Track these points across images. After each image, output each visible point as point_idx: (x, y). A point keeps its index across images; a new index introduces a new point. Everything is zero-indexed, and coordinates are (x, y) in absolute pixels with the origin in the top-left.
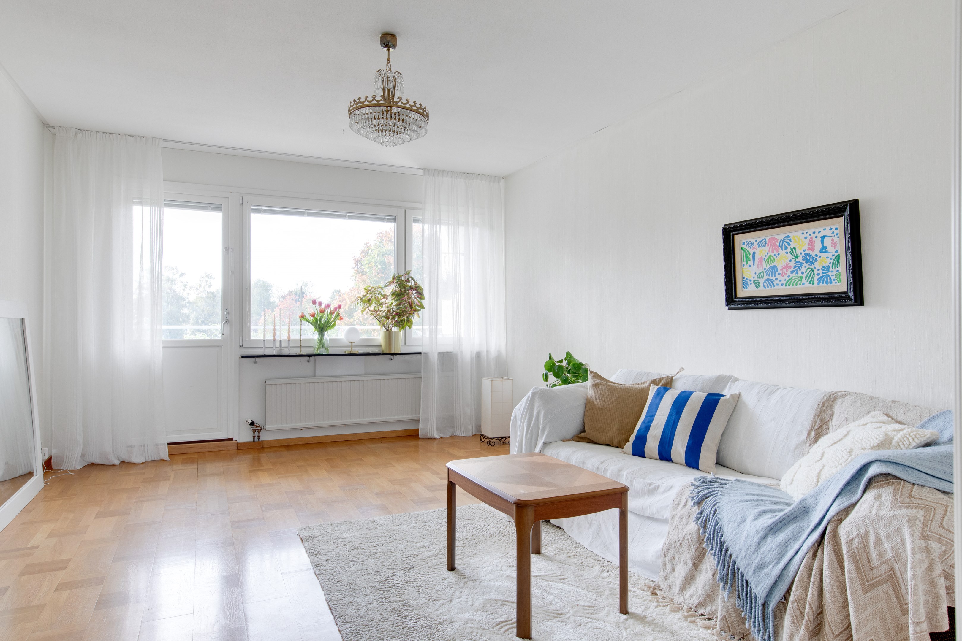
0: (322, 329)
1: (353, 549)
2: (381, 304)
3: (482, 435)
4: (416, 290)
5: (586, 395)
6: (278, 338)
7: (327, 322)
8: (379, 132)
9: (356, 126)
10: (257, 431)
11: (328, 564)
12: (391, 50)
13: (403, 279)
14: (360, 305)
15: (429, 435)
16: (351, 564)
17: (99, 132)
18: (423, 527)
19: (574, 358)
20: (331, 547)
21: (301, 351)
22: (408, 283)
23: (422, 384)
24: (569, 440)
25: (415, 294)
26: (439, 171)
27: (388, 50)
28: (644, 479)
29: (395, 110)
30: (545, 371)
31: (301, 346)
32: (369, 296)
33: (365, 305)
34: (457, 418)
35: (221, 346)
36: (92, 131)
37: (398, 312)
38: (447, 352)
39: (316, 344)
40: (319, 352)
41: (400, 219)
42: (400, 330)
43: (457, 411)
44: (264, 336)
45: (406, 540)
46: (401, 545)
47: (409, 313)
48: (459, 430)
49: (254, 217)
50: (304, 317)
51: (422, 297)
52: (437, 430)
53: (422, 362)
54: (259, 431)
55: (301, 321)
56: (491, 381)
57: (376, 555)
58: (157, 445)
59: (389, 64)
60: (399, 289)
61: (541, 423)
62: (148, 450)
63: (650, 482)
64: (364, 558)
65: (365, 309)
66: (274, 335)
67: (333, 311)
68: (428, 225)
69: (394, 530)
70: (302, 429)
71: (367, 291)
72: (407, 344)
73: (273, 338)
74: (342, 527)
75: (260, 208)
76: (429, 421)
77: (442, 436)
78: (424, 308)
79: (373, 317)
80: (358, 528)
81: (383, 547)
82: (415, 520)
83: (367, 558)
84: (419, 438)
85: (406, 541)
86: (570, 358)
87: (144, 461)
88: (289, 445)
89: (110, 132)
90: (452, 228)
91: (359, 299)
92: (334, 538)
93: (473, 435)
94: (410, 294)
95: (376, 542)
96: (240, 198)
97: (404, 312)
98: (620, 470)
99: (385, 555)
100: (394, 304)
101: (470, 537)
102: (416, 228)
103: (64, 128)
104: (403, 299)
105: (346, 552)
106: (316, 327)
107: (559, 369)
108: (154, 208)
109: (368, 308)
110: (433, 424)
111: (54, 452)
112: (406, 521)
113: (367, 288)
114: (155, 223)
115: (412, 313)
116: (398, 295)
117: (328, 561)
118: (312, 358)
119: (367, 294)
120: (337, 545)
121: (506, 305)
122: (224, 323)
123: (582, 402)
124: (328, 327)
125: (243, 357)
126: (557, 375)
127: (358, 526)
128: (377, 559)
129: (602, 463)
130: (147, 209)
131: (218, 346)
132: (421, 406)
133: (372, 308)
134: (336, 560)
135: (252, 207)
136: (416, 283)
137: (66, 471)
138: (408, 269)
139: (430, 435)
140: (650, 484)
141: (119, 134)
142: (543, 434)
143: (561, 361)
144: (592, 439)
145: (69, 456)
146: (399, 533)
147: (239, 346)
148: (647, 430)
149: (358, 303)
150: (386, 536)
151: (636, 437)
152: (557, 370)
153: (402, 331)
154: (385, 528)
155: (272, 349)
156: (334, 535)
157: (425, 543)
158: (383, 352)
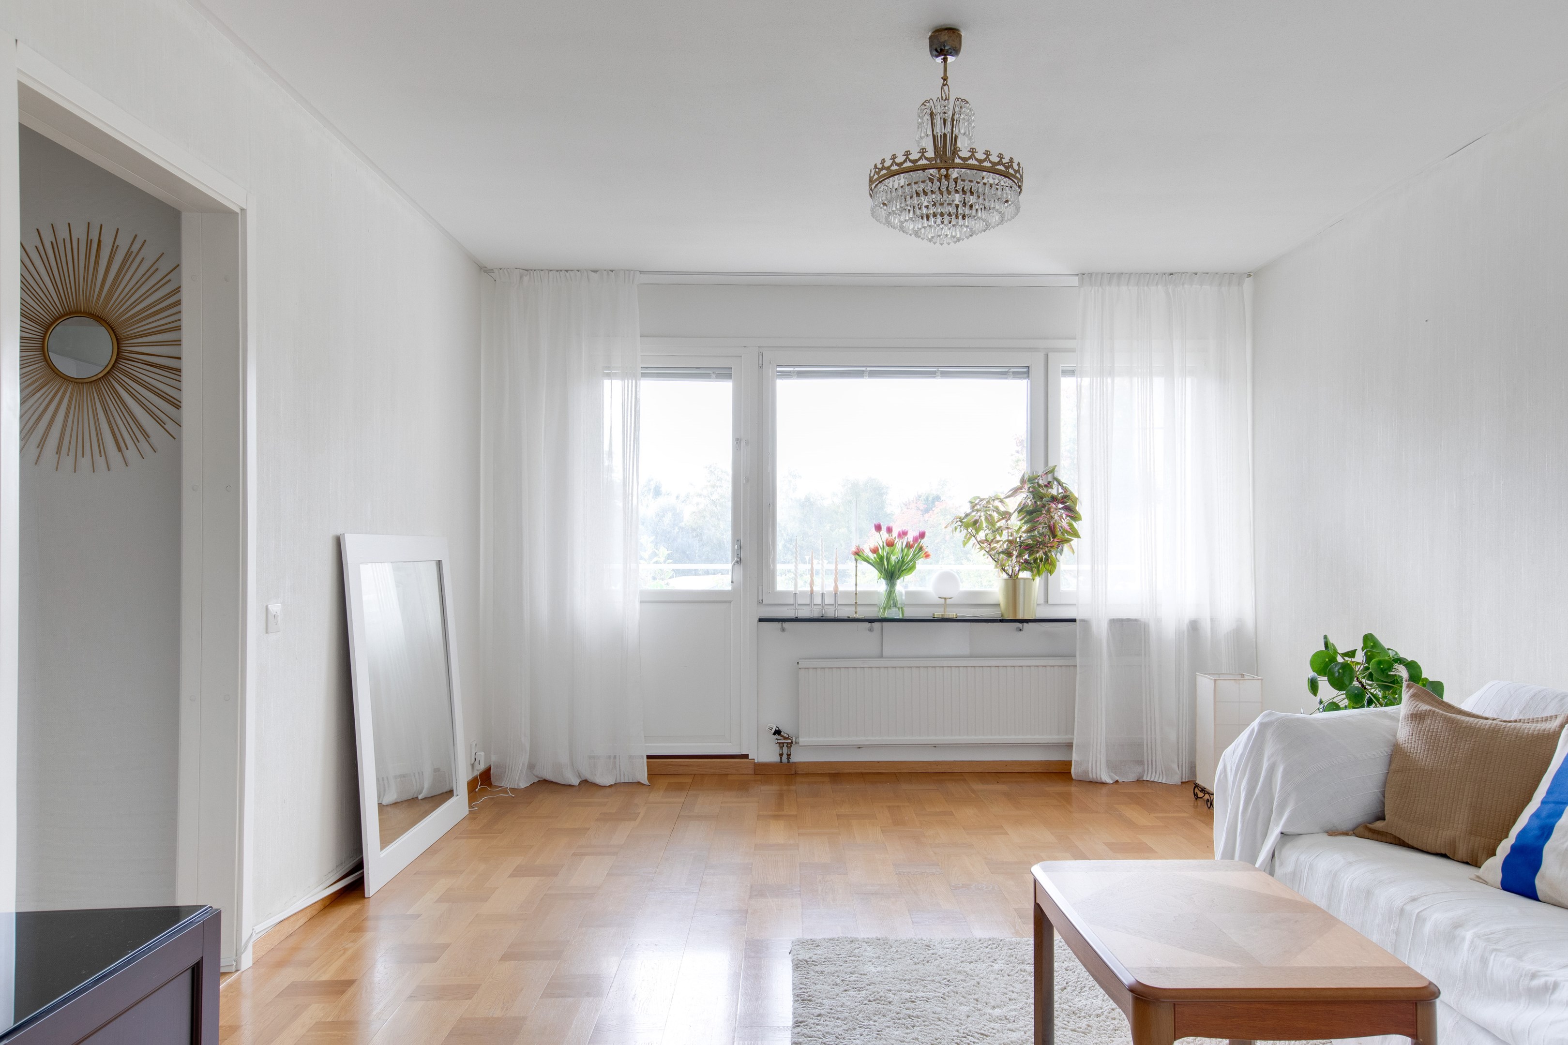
0: (891, 575)
1: (872, 999)
2: (999, 530)
3: (1196, 786)
4: (1063, 503)
5: (1395, 735)
6: (817, 588)
7: (900, 563)
8: (922, 218)
9: (883, 212)
10: (785, 745)
11: (817, 1025)
12: (950, 59)
13: (1041, 482)
14: (960, 532)
15: (1090, 775)
16: (859, 1031)
17: (551, 271)
18: (1017, 975)
19: (1383, 648)
20: (836, 988)
21: (856, 613)
22: (1050, 490)
23: (1078, 678)
24: (1345, 834)
25: (1062, 511)
26: (1111, 275)
27: (945, 60)
28: (1520, 958)
29: (954, 173)
30: (1312, 674)
31: (856, 603)
32: (975, 516)
33: (969, 531)
34: (1149, 746)
35: (730, 602)
36: (542, 270)
37: (1029, 545)
38: (1129, 620)
39: (883, 599)
40: (887, 615)
41: (1037, 371)
42: (1034, 576)
43: (1149, 733)
44: (796, 585)
45: (976, 997)
46: (963, 1007)
47: (1049, 545)
48: (1154, 771)
49: (781, 385)
50: (861, 554)
51: (1077, 516)
52: (1108, 766)
53: (1078, 637)
54: (790, 745)
55: (856, 560)
56: (1213, 682)
57: (908, 1022)
58: (630, 757)
59: (946, 88)
60: (1033, 501)
61: (1277, 791)
62: (620, 765)
63: (1533, 968)
64: (885, 1024)
65: (969, 539)
66: (812, 584)
67: (912, 543)
68: (1089, 379)
69: (959, 972)
70: (859, 748)
71: (973, 506)
72: (1049, 603)
73: (809, 589)
74: (869, 949)
75: (791, 369)
76: (1091, 748)
77: (1117, 778)
78: (1078, 537)
79: (983, 552)
80: (896, 956)
81: (928, 1006)
82: (1008, 955)
83: (891, 1024)
84: (1072, 779)
85: (974, 999)
86: (1372, 647)
87: (613, 783)
88: (838, 773)
89: (566, 269)
90: (1138, 382)
91: (958, 520)
92: (846, 970)
93: (1182, 783)
94: (1052, 510)
95: (918, 991)
96: (759, 355)
97: (1040, 543)
98: (1457, 925)
99: (926, 1023)
100: (1024, 528)
101: (1105, 1013)
102: (1067, 384)
103: (505, 270)
104: (1038, 521)
105: (856, 1004)
106: (880, 571)
107: (1344, 672)
108: (626, 381)
109: (974, 536)
110: (1098, 755)
111: (494, 758)
112: (988, 955)
113: (973, 501)
114: (628, 406)
115: (1055, 546)
116: (1030, 513)
117: (819, 1018)
118: (876, 625)
119: (973, 511)
120: (846, 988)
121: (1254, 529)
122: (734, 564)
123: (1382, 752)
124: (902, 571)
125: (761, 620)
126: (1338, 684)
127: (897, 951)
128: (908, 1031)
129: (1414, 900)
130: (617, 384)
131: (725, 602)
132: (1076, 719)
133: (981, 535)
134: (833, 1018)
135: (778, 369)
136: (1065, 490)
137: (505, 791)
138: (1051, 464)
139: (1092, 776)
140: (1534, 976)
141: (578, 271)
142: (1280, 814)
143: (1352, 654)
144: (1402, 838)
145: (512, 767)
146: (967, 979)
147: (758, 601)
148: (1542, 834)
149: (956, 529)
150: (940, 983)
151: (1513, 848)
152: (1339, 673)
153: (1037, 579)
154: (943, 965)
155: (808, 608)
156: (848, 964)
157: (1011, 1011)
158: (1002, 616)
